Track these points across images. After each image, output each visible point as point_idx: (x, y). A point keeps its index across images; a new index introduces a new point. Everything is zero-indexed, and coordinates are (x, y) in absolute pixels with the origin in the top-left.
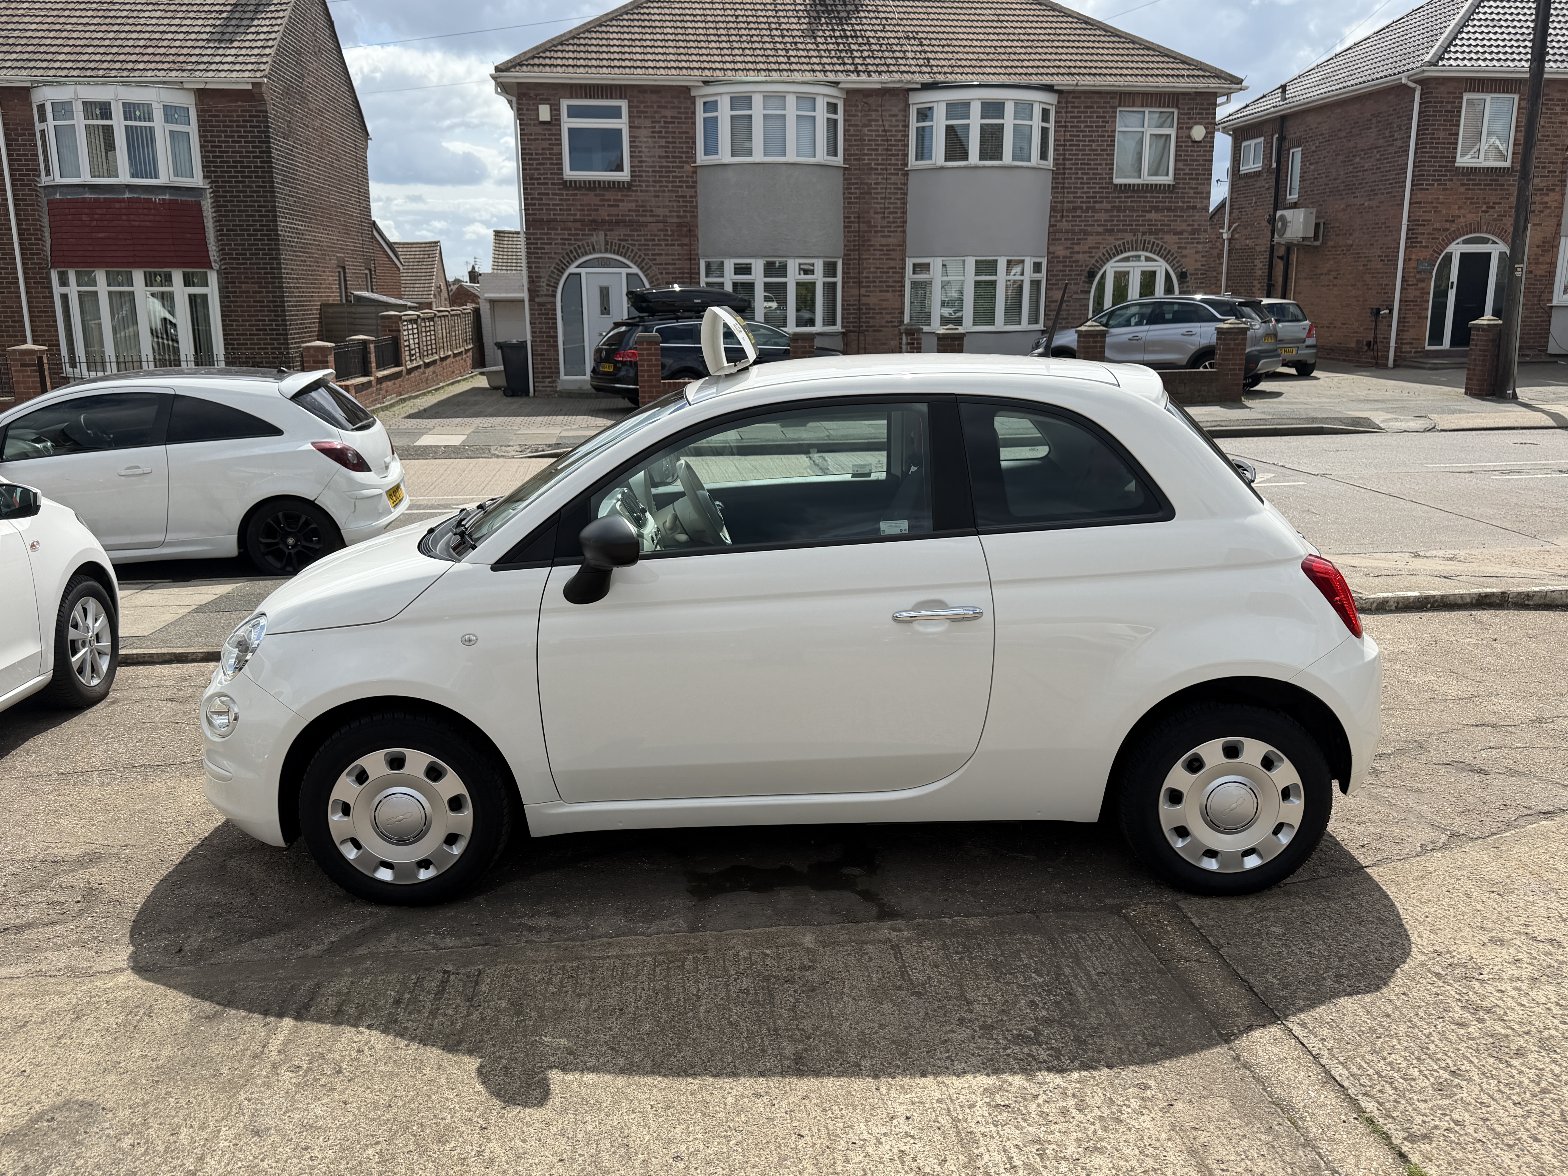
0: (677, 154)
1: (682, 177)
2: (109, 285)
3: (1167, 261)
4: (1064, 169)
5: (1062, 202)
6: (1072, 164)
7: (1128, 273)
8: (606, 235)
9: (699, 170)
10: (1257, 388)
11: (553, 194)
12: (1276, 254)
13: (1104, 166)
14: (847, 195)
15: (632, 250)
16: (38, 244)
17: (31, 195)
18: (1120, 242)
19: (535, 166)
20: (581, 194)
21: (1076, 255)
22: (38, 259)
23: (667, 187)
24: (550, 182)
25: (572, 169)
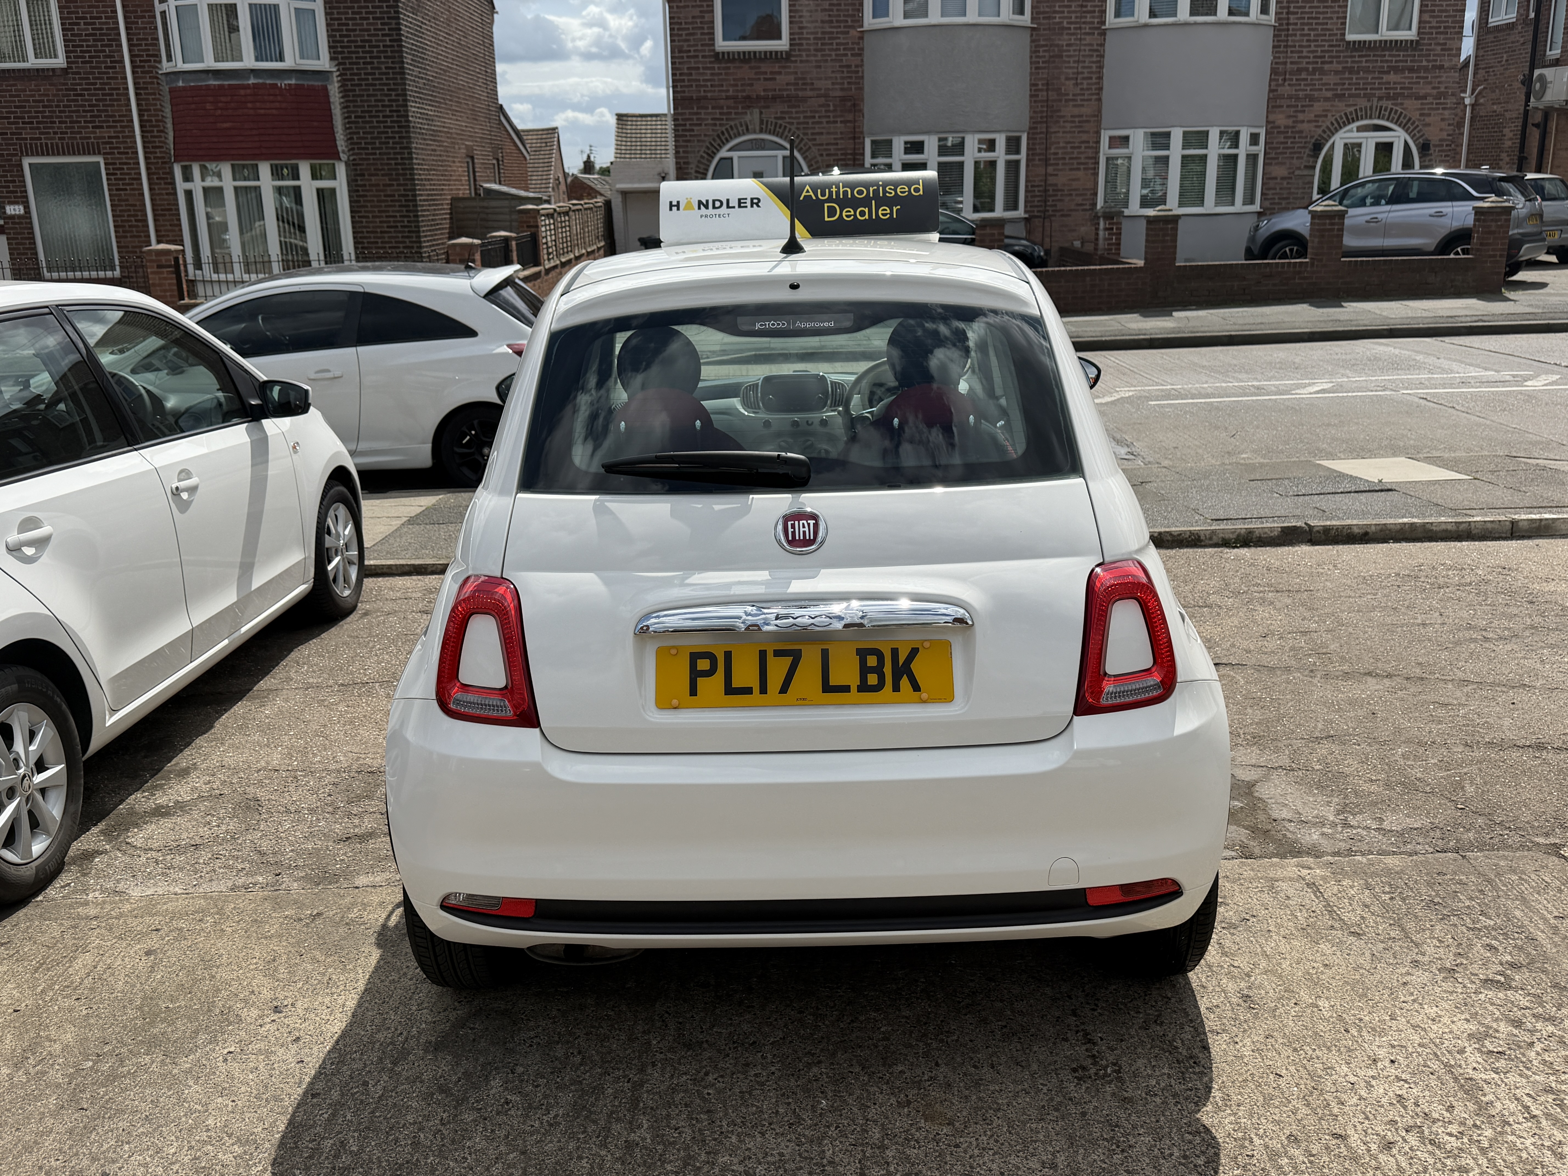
0: (842, 18)
1: (848, 43)
2: (234, 179)
3: (1406, 131)
4: (1288, 24)
5: (1285, 63)
6: (1298, 19)
7: (1359, 145)
8: (761, 113)
9: (866, 36)
10: (1515, 278)
11: (704, 68)
12: (1530, 121)
13: (1335, 20)
14: (1034, 59)
15: (790, 130)
16: (160, 137)
17: (153, 83)
18: (1352, 109)
19: (684, 37)
20: (734, 67)
21: (1299, 125)
22: (161, 152)
23: (830, 55)
24: (700, 54)
25: (725, 39)
